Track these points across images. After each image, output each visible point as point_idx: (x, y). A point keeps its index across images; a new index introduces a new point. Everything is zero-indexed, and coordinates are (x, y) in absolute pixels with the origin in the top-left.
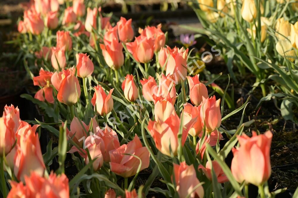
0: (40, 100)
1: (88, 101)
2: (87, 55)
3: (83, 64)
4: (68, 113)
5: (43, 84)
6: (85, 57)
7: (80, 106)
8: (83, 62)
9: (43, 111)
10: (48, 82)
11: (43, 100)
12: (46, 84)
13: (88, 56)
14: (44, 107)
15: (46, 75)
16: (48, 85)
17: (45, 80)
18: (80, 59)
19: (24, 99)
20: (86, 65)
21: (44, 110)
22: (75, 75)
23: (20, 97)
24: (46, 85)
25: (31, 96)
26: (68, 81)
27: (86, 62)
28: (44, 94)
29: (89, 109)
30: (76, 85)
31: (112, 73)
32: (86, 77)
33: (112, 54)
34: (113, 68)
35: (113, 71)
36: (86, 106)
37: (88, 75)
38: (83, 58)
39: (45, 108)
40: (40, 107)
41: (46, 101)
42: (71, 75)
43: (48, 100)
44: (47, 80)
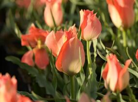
0: (29, 64)
1: (92, 71)
2: (94, 13)
3: (88, 24)
4: (64, 84)
5: (32, 44)
6: (92, 15)
7: (83, 77)
8: (89, 21)
9: (33, 79)
10: (39, 42)
11: (32, 64)
12: (36, 44)
13: (96, 14)
14: (34, 73)
15: (37, 34)
16: (39, 46)
17: (36, 40)
18: (86, 17)
19: (10, 62)
20: (92, 25)
21: (35, 77)
22: (79, 38)
23: (5, 60)
24: (37, 47)
25: (18, 59)
26: (70, 45)
27: (92, 21)
28: (34, 58)
29: (92, 80)
30: (80, 51)
31: (119, 35)
32: (91, 40)
33: (121, 10)
34: (122, 29)
35: (121, 32)
36: (89, 77)
37: (93, 37)
38: (89, 16)
39: (35, 75)
40: (29, 74)
41: (36, 66)
42: (74, 38)
43: (38, 66)
44: (38, 40)
